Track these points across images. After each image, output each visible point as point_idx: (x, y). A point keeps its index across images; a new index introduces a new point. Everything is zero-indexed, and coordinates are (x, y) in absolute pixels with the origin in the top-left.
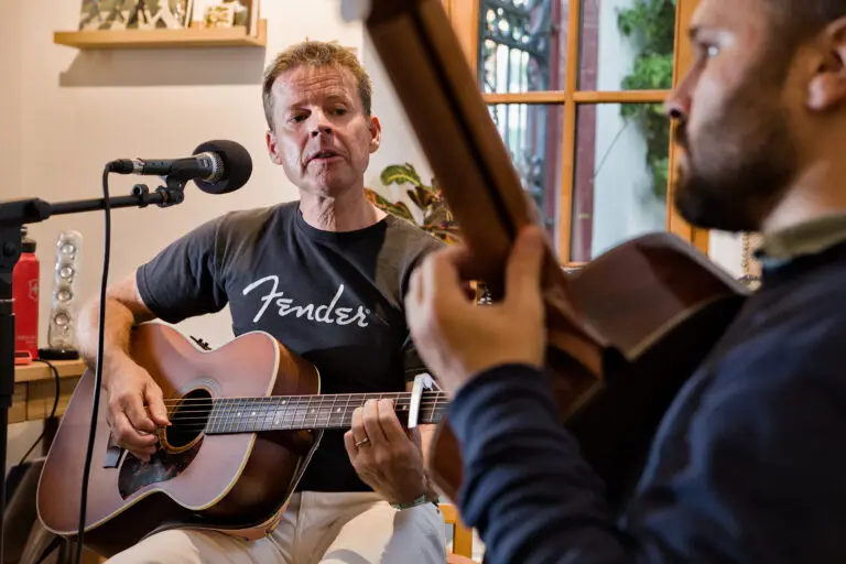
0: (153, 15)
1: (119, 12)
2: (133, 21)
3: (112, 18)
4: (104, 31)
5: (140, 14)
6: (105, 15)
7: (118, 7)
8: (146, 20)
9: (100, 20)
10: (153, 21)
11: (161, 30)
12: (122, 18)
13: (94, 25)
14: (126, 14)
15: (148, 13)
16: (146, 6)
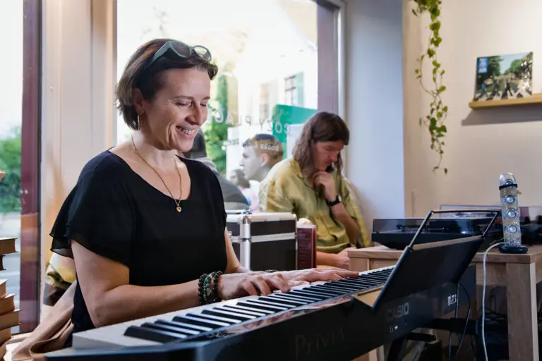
0: (515, 92)
1: (497, 92)
2: (505, 95)
3: (493, 94)
4: (489, 101)
5: (508, 92)
6: (489, 94)
7: (496, 90)
8: (511, 95)
9: (487, 96)
10: (515, 95)
11: (520, 99)
12: (499, 95)
13: (484, 99)
14: (501, 93)
15: (512, 91)
16: (511, 89)
